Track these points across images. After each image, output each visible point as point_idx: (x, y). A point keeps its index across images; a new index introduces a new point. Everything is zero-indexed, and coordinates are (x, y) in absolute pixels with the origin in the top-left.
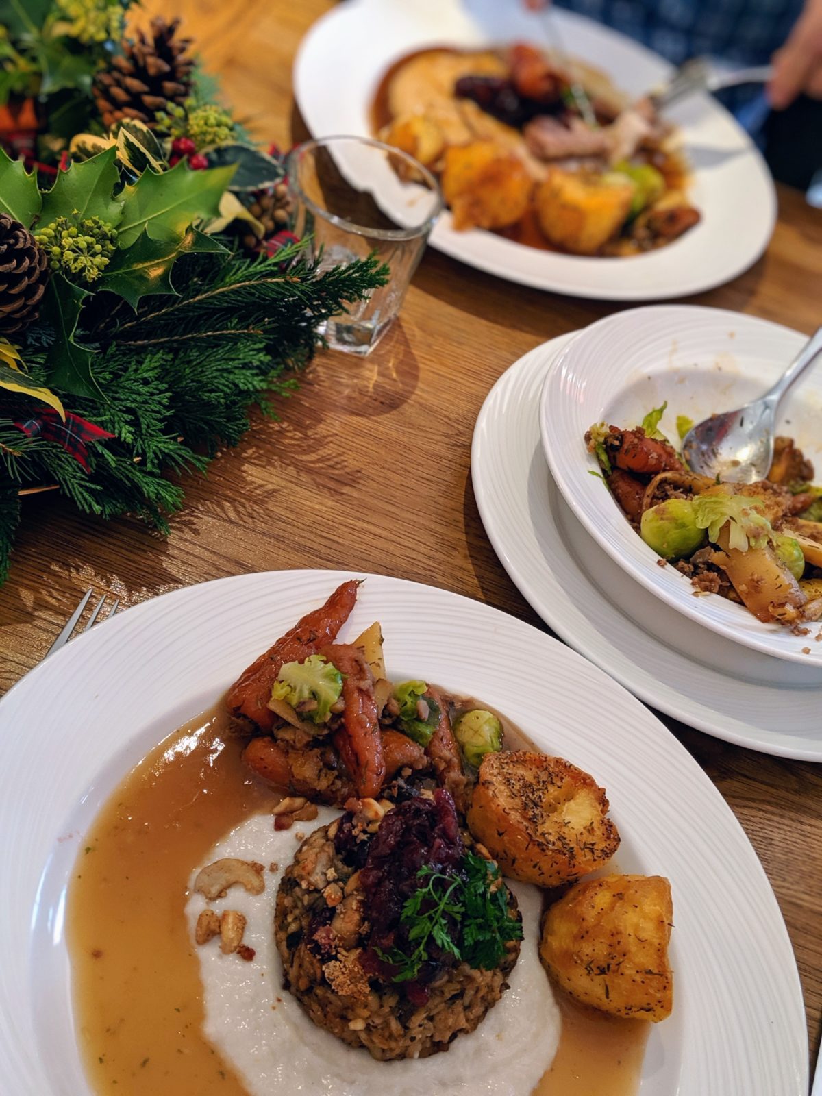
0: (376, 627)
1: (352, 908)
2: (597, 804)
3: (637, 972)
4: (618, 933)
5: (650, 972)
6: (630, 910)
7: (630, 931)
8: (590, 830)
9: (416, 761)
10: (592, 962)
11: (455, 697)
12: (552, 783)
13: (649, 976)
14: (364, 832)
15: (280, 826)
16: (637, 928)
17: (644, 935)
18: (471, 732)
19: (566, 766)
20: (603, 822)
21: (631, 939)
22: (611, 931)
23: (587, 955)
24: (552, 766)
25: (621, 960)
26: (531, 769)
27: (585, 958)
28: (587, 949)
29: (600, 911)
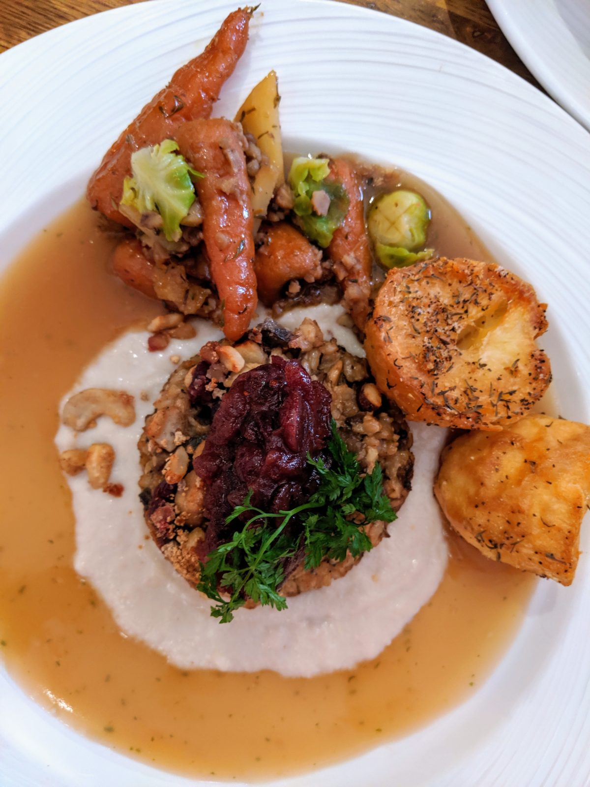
0: (272, 79)
1: (196, 486)
2: (531, 328)
3: (536, 553)
4: (520, 512)
5: (552, 556)
6: (541, 484)
7: (537, 510)
8: (513, 371)
9: (307, 272)
10: (483, 532)
11: (376, 168)
12: (476, 303)
13: (549, 560)
14: (220, 386)
15: (154, 347)
16: (546, 509)
17: (552, 519)
18: (387, 224)
19: (500, 276)
20: (533, 356)
21: (536, 521)
22: (512, 507)
23: (480, 525)
24: (481, 276)
25: (518, 540)
26: (450, 285)
27: (476, 528)
28: (480, 518)
29: (504, 479)
